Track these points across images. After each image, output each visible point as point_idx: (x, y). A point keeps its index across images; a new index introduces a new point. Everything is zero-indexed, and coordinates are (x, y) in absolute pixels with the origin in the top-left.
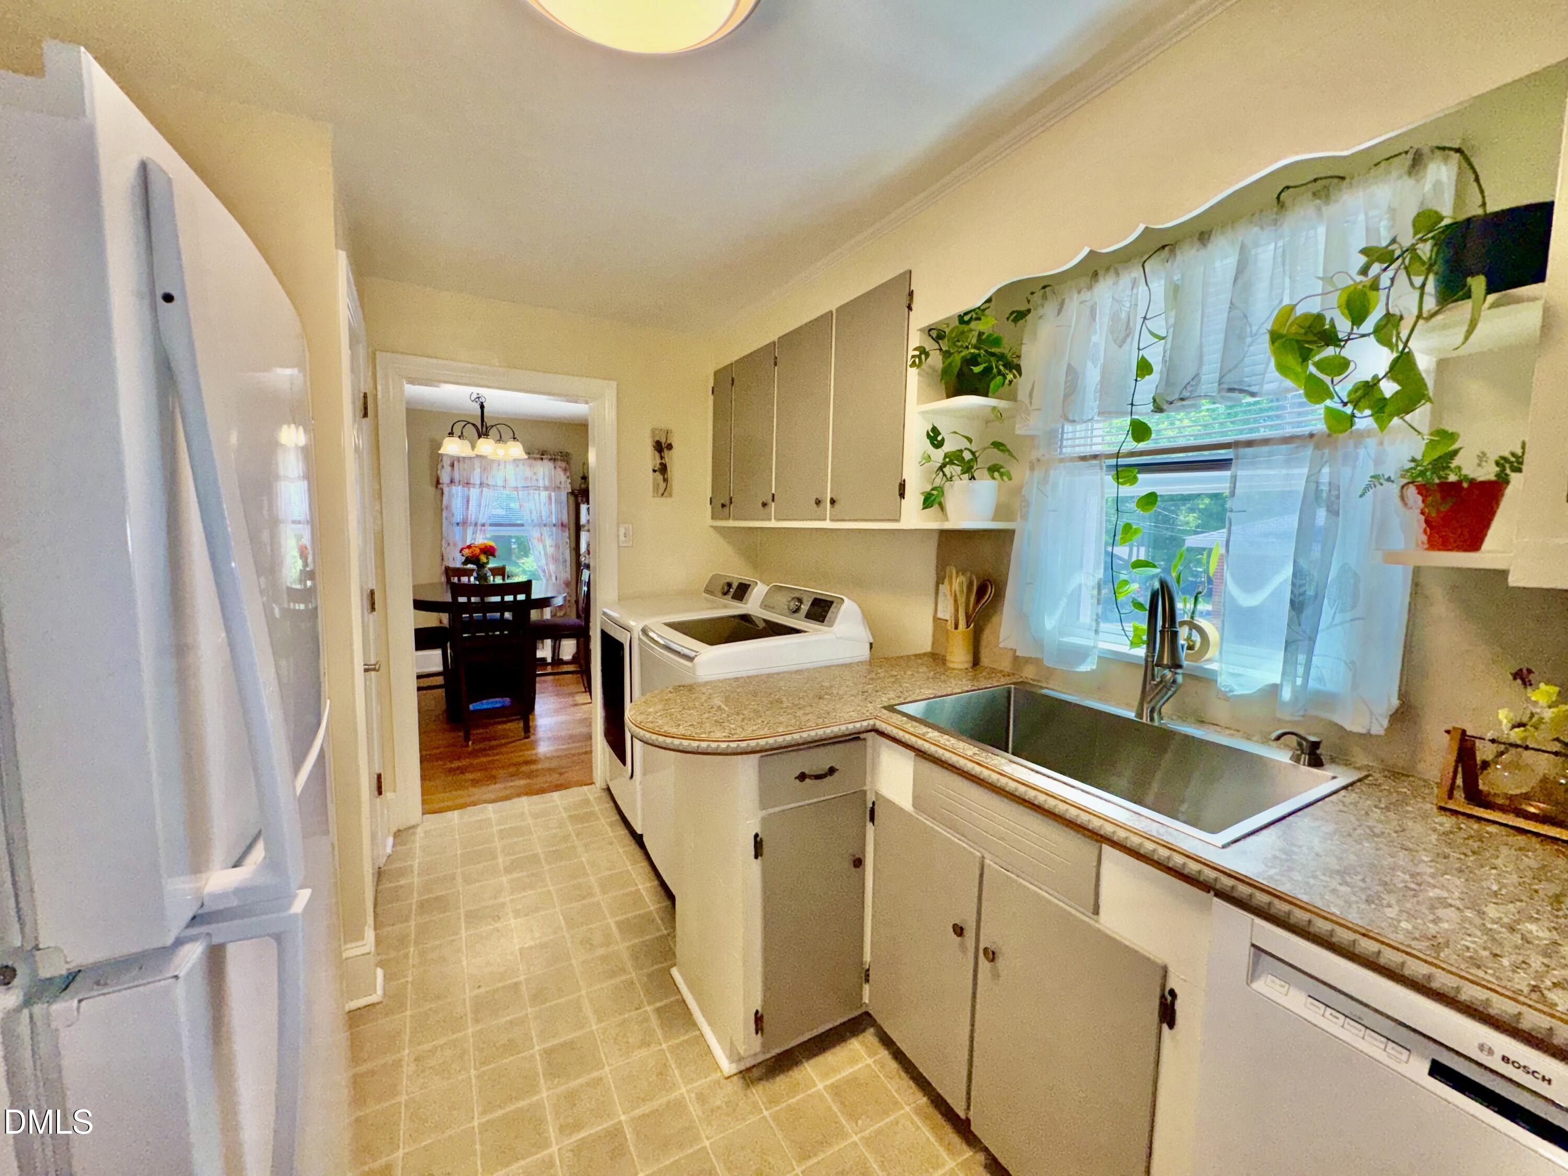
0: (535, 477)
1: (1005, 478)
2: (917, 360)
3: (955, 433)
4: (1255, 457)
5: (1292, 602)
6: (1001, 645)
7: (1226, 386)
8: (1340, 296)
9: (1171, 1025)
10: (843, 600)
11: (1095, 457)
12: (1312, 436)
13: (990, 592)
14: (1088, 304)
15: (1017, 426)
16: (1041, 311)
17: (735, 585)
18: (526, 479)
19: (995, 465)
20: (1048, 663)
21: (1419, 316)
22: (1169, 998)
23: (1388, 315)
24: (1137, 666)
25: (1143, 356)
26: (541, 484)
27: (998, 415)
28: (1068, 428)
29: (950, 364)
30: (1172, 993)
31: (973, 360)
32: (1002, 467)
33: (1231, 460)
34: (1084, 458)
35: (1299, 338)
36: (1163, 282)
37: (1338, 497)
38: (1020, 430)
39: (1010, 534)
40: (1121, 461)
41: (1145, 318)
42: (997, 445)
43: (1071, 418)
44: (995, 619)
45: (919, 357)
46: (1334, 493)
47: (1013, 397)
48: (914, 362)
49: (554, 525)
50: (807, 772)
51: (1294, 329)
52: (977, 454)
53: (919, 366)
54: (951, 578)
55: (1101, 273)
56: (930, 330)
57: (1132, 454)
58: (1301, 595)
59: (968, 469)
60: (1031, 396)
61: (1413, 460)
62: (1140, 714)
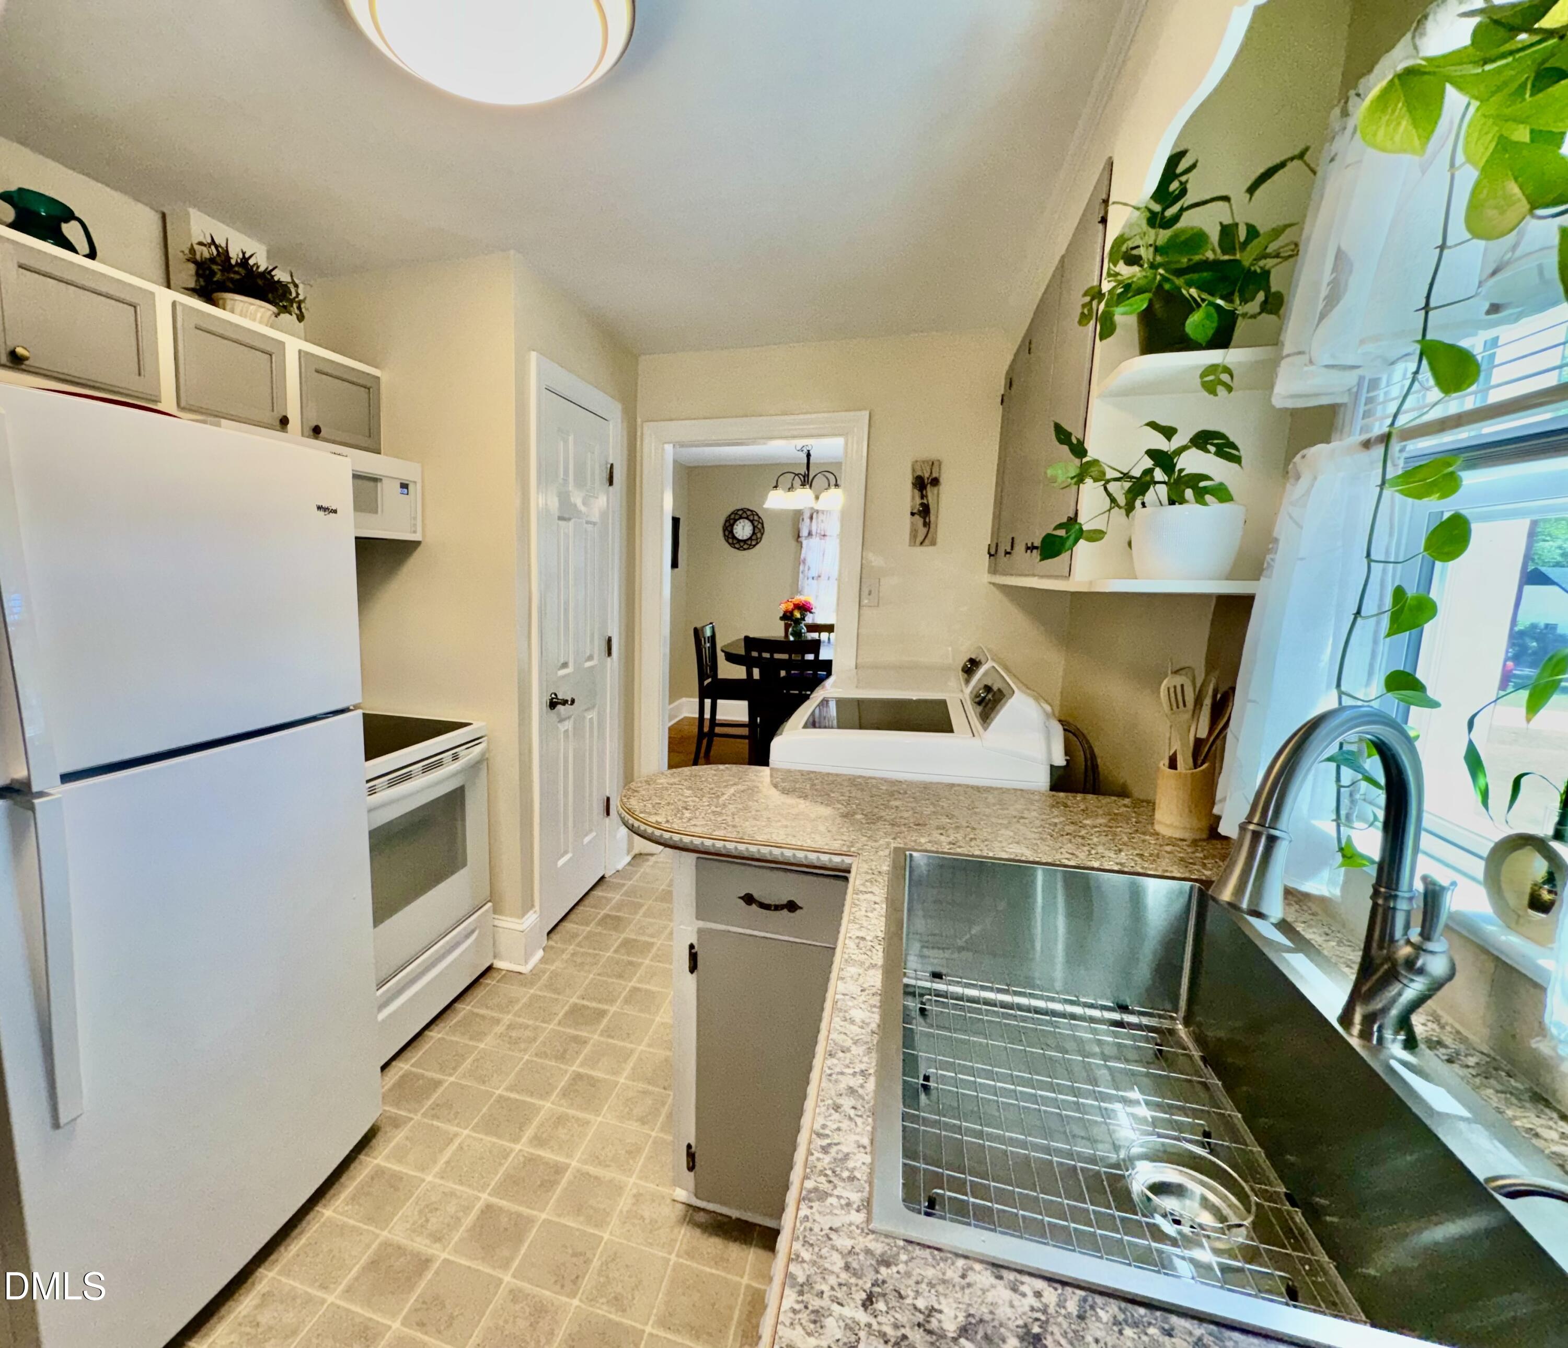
10: (1012, 694)
42: (1206, 437)
45: (1090, 305)
50: (756, 895)
52: (1176, 457)
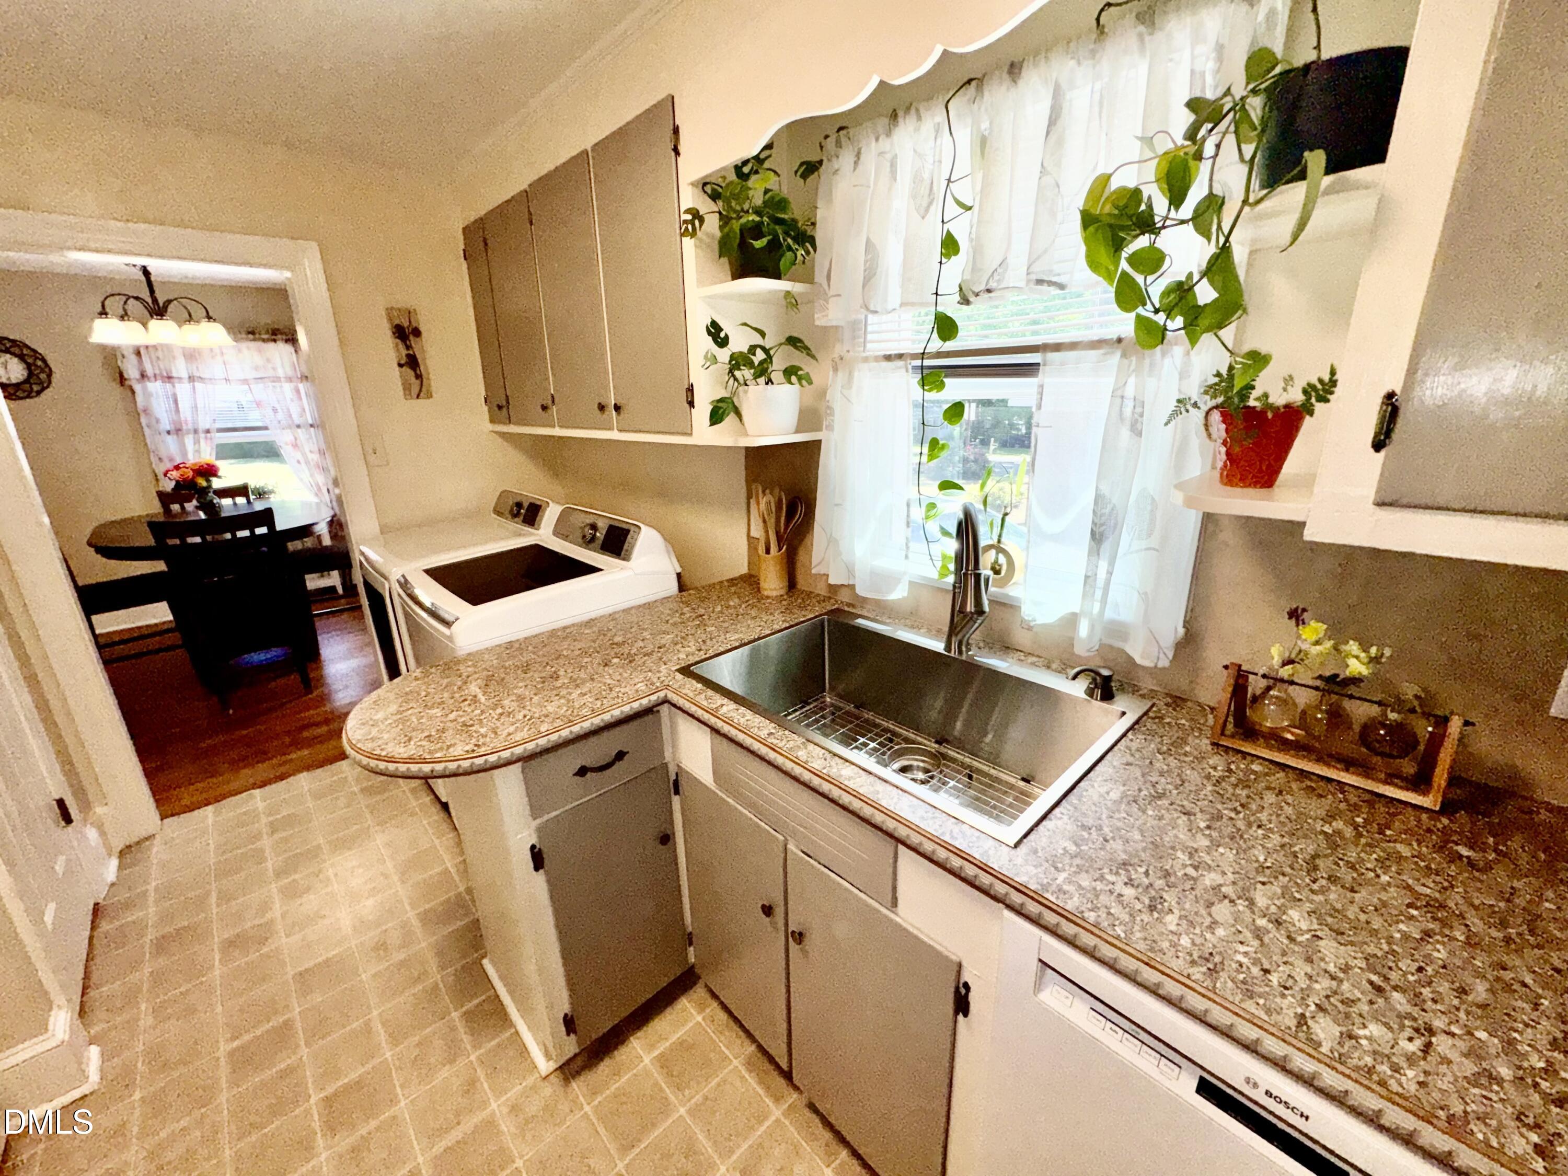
0: (270, 366)
1: (804, 382)
2: (690, 227)
3: (745, 324)
4: (1063, 364)
5: (1093, 533)
6: (814, 571)
7: (1034, 277)
8: (1158, 164)
9: (966, 1015)
10: (639, 528)
11: (900, 356)
12: (1120, 340)
13: (801, 510)
14: (888, 156)
15: (816, 316)
16: (836, 164)
17: (526, 505)
18: (256, 368)
19: (793, 367)
20: (860, 591)
21: (1245, 202)
22: (963, 991)
23: (1211, 196)
24: (947, 591)
25: (948, 231)
26: (280, 373)
27: (791, 301)
28: (871, 318)
29: (728, 234)
30: (966, 986)
31: (756, 231)
32: (801, 369)
33: (1038, 364)
34: (888, 358)
35: (1113, 221)
36: (969, 130)
37: (1142, 415)
38: (820, 320)
39: (817, 444)
40: (927, 362)
41: (949, 180)
42: (793, 341)
43: (872, 308)
44: (807, 541)
45: (692, 222)
46: (1138, 410)
47: (809, 279)
48: (687, 229)
49: (312, 426)
50: (588, 766)
51: (1108, 208)
52: (772, 352)
53: (693, 234)
54: (757, 497)
55: (900, 113)
56: (705, 184)
57: (939, 355)
58: (1102, 525)
59: (762, 371)
60: (829, 277)
61: (1218, 374)
62: (948, 648)
